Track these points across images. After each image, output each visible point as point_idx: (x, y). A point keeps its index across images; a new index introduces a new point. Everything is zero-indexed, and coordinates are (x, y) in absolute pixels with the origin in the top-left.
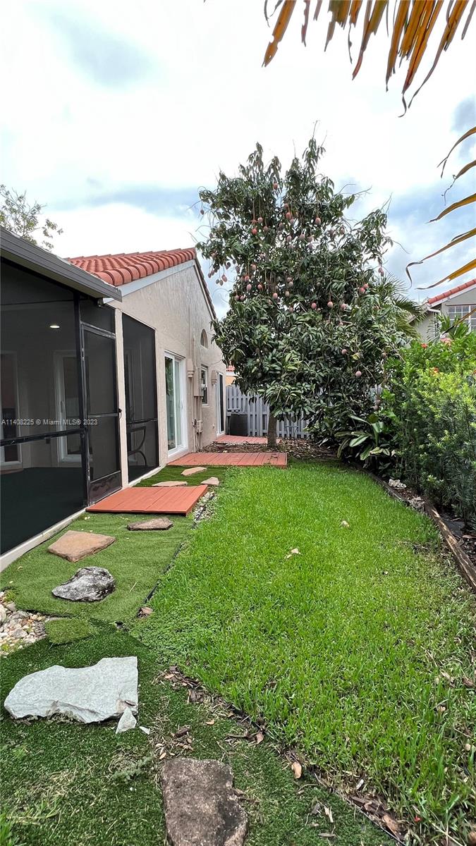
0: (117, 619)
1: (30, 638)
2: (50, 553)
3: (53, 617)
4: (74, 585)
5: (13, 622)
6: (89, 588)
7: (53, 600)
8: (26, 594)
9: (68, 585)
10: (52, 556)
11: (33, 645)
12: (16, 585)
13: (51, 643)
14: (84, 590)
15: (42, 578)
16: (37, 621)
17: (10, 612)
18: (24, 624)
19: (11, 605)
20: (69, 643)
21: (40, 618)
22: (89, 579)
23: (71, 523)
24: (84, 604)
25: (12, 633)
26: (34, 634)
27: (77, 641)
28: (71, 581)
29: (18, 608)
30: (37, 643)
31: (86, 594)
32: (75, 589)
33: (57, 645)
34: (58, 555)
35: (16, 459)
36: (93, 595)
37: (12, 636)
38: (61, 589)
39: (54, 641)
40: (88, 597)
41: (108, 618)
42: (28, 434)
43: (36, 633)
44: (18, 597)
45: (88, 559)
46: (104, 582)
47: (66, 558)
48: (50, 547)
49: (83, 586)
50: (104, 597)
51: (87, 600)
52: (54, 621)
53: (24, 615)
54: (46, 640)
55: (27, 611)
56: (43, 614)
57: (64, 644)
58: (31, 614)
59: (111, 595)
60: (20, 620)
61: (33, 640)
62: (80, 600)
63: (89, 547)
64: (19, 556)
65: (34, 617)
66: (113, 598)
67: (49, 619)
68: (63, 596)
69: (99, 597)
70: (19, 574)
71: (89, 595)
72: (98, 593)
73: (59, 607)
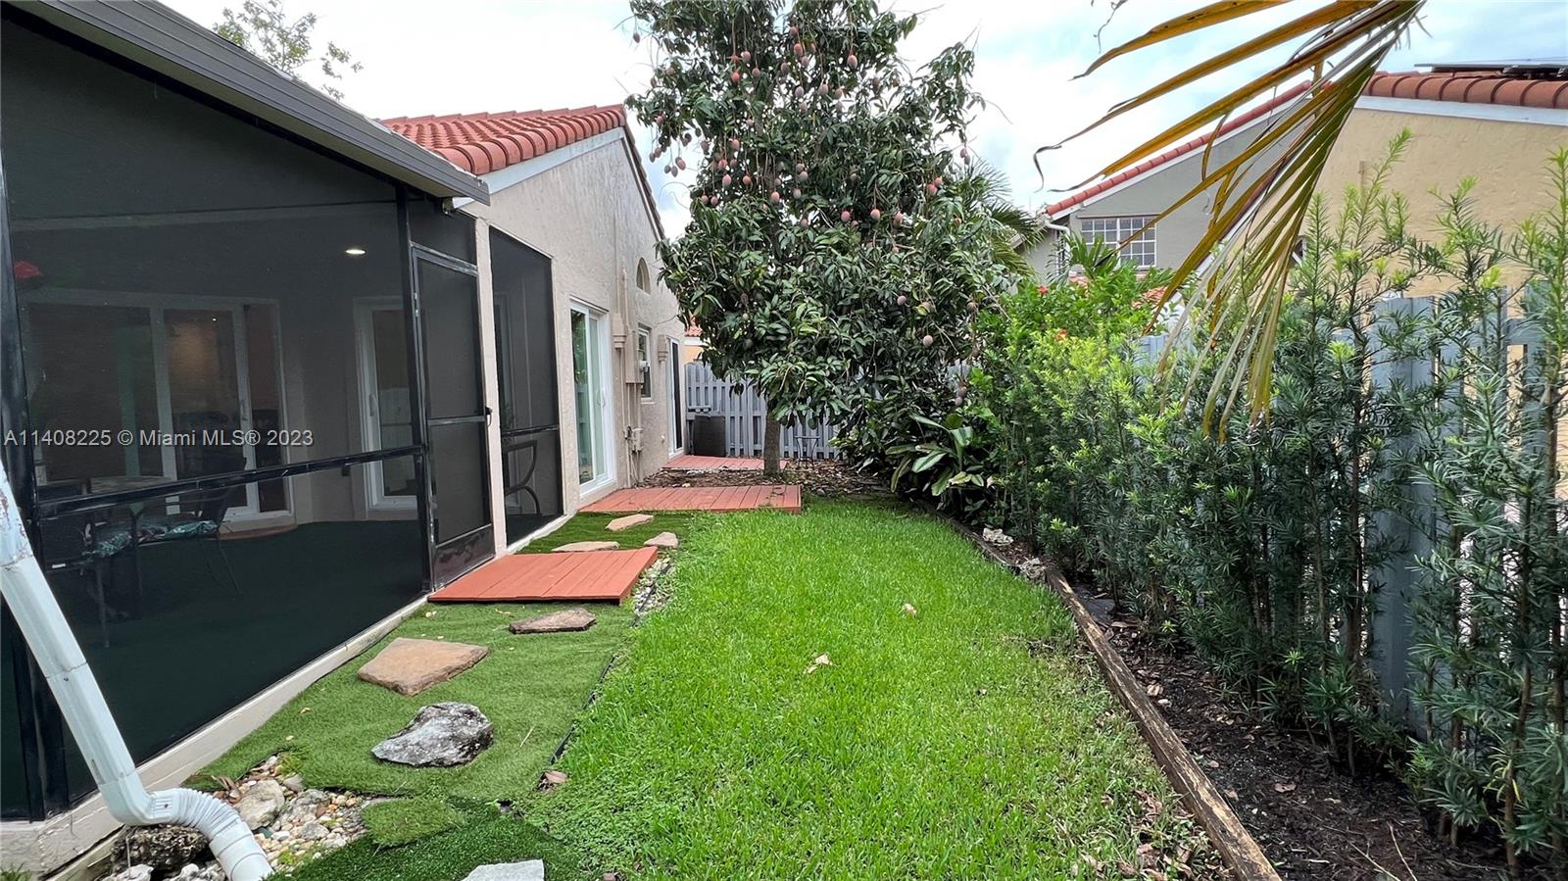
0: (501, 795)
1: (334, 838)
2: (362, 680)
3: (377, 797)
4: (414, 737)
5: (298, 810)
6: (445, 741)
7: (376, 767)
8: (322, 758)
9: (403, 738)
10: (366, 686)
11: (341, 851)
12: (300, 742)
13: (377, 845)
14: (433, 746)
15: (350, 728)
16: (346, 806)
17: (291, 793)
18: (320, 812)
19: (293, 780)
20: (413, 843)
21: (351, 802)
22: (443, 725)
23: (400, 624)
24: (436, 771)
25: (297, 830)
26: (341, 830)
27: (426, 838)
28: (408, 729)
29: (307, 785)
30: (349, 846)
31: (438, 753)
32: (418, 744)
33: (387, 848)
34: (379, 684)
35: (282, 506)
36: (452, 753)
37: (299, 837)
38: (388, 745)
39: (382, 841)
40: (443, 759)
41: (484, 794)
42: (304, 458)
43: (345, 829)
44: (306, 765)
45: (438, 688)
46: (472, 730)
47: (396, 688)
48: (363, 670)
49: (431, 739)
50: (473, 757)
51: (440, 763)
52: (379, 806)
53: (321, 797)
54: (368, 842)
55: (326, 789)
56: (357, 793)
57: (402, 845)
58: (333, 795)
59: (485, 753)
60: (312, 806)
61: (341, 842)
62: (427, 765)
63: (438, 667)
64: (302, 688)
65: (340, 799)
66: (490, 757)
67: (368, 802)
68: (395, 759)
69: (464, 757)
70: (304, 722)
71: (446, 754)
72: (462, 750)
73: (387, 778)
